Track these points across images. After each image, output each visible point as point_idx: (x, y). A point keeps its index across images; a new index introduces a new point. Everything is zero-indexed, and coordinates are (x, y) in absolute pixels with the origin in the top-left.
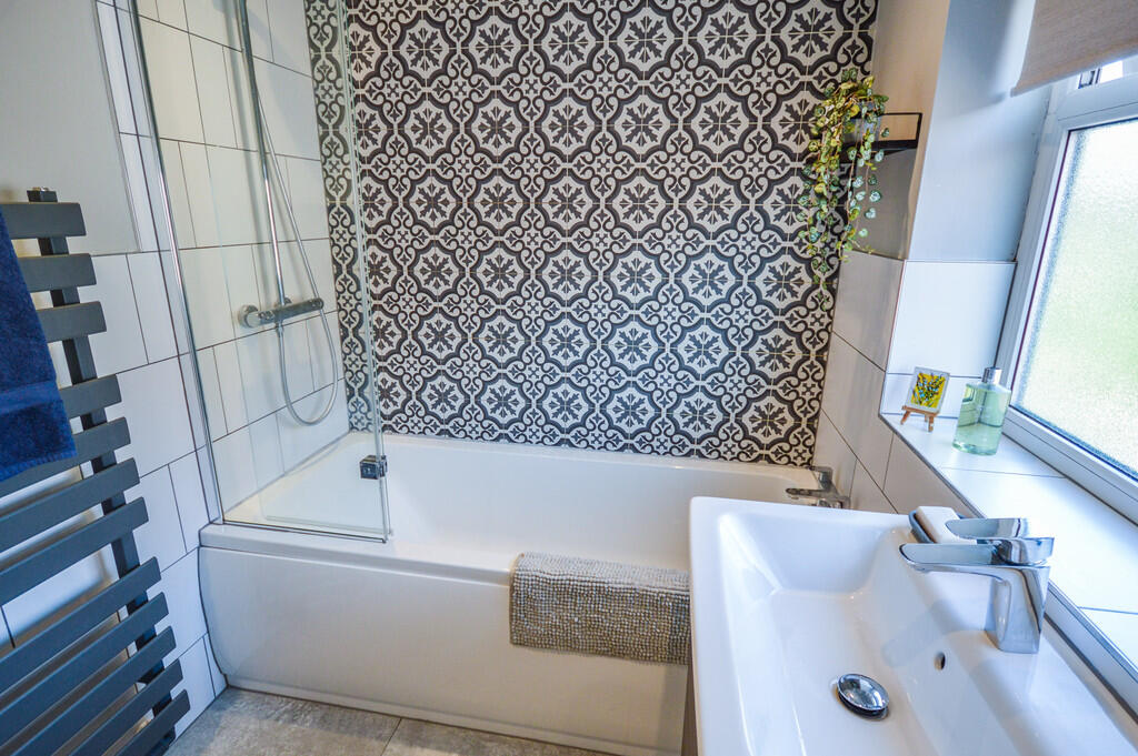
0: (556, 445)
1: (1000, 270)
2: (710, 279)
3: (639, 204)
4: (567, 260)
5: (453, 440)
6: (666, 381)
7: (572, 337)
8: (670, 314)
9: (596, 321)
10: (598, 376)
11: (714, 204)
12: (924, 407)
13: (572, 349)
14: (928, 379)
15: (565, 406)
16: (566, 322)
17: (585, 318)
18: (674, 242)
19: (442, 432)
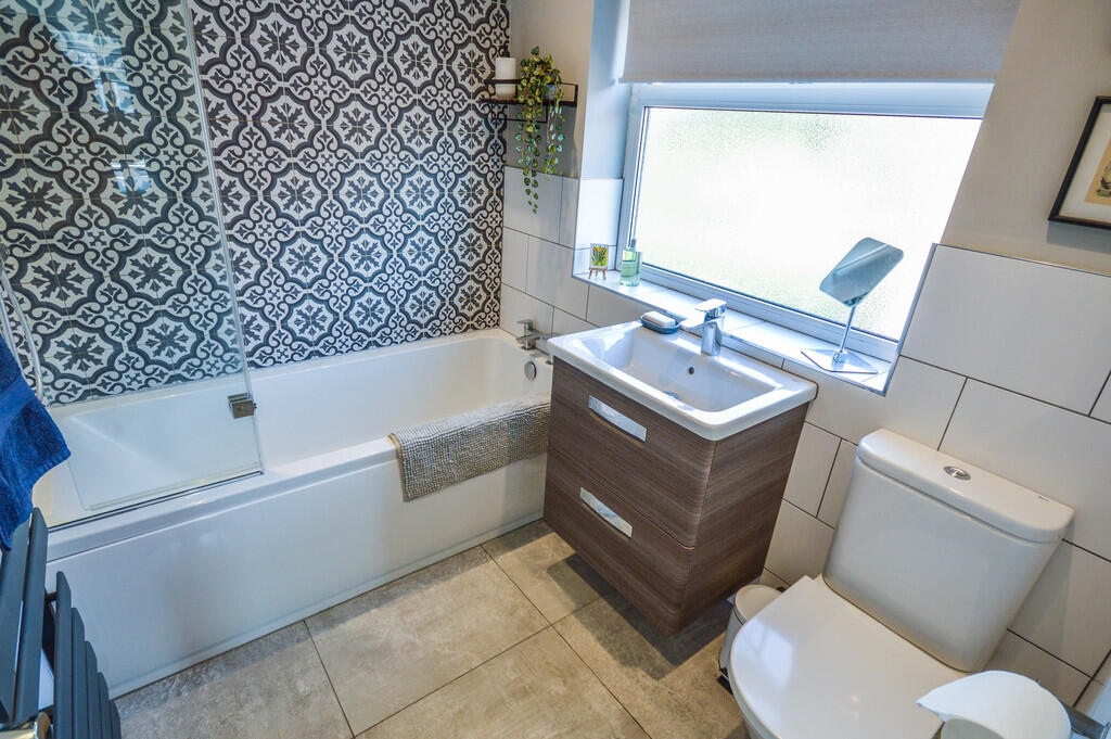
0: (307, 358)
1: (616, 183)
2: (421, 193)
3: (357, 127)
4: (295, 181)
5: (189, 384)
6: (396, 282)
7: (309, 254)
8: (393, 224)
9: (331, 237)
10: (338, 288)
11: (418, 130)
12: (599, 267)
13: (311, 266)
14: (599, 250)
15: (311, 320)
16: (301, 241)
17: (320, 235)
18: (390, 162)
19: (172, 379)
